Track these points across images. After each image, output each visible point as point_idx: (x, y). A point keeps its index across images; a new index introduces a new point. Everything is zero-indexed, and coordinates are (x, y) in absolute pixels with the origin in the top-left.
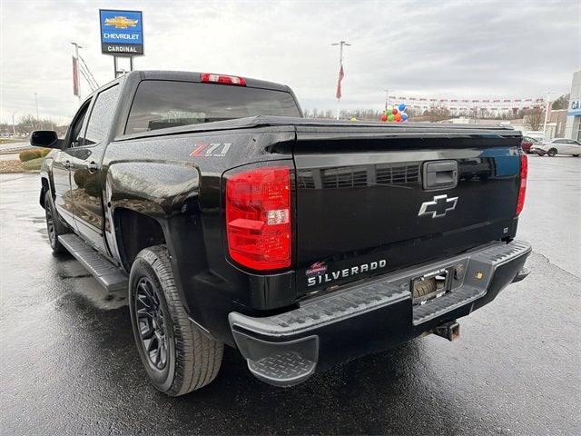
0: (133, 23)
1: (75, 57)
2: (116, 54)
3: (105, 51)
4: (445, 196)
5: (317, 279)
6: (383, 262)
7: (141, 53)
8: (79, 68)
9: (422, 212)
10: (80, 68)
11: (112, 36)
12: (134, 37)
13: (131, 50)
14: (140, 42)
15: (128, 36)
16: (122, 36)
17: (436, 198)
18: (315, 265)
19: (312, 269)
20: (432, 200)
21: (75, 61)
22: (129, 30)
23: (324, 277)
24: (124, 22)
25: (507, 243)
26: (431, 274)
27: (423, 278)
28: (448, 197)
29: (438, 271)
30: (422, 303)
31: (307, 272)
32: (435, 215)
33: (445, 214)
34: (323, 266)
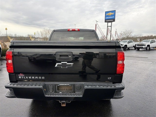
0: (113, 14)
1: (96, 24)
2: (108, 22)
3: (105, 22)
4: (66, 62)
5: (21, 77)
6: (43, 78)
7: (114, 21)
9: (56, 66)
10: (97, 27)
11: (108, 18)
12: (113, 17)
13: (112, 20)
14: (114, 18)
15: (111, 17)
16: (110, 17)
18: (21, 74)
19: (20, 75)
20: (61, 63)
21: (96, 25)
22: (112, 16)
23: (23, 77)
24: (111, 13)
25: (113, 84)
26: (63, 85)
27: (59, 85)
28: (68, 63)
29: (66, 85)
30: (60, 92)
31: (19, 75)
32: (62, 67)
33: (67, 67)
34: (23, 74)
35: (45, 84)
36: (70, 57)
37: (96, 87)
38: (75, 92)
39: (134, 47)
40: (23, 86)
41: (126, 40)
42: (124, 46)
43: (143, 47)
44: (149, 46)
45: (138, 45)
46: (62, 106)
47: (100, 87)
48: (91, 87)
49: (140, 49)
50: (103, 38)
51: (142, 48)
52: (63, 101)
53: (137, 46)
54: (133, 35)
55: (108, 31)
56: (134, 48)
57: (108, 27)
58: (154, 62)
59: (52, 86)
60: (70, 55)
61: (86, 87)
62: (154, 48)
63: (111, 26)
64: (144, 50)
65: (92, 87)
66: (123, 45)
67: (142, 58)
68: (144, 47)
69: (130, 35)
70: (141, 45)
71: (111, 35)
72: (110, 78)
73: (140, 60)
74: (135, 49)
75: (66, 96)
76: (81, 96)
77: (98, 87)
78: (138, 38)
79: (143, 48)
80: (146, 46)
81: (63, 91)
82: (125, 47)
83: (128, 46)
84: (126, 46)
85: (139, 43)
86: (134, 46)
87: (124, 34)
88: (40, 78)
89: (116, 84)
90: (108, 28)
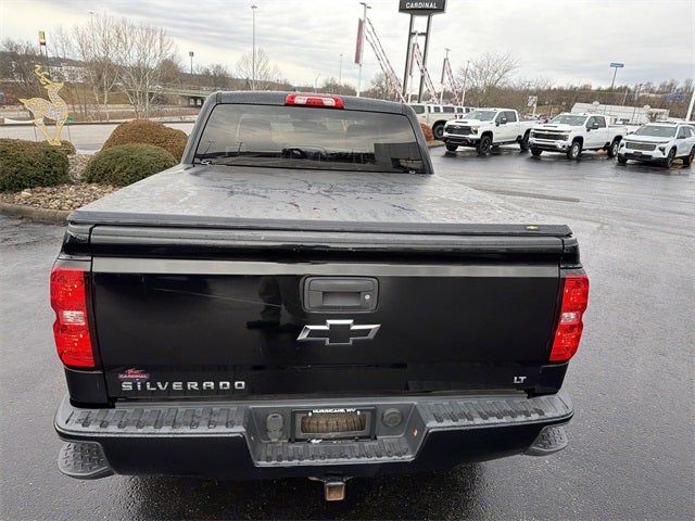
1: (362, 19)
2: (415, 12)
3: (402, 9)
4: (350, 322)
5: (135, 385)
6: (241, 384)
7: (441, 9)
8: (365, 32)
9: (303, 336)
13: (431, 6)
17: (330, 322)
18: (130, 371)
19: (127, 374)
20: (325, 324)
21: (361, 23)
23: (144, 386)
25: (528, 398)
26: (327, 411)
27: (310, 414)
28: (355, 323)
29: (342, 411)
30: (314, 441)
31: (121, 376)
32: (327, 343)
33: (351, 343)
34: (143, 373)
35: (250, 410)
36: (367, 297)
37: (471, 423)
38: (376, 439)
39: (519, 140)
40: (151, 429)
41: (492, 110)
42: (478, 136)
43: (555, 146)
44: (579, 140)
45: (536, 136)
46: (328, 499)
47: (486, 422)
48: (451, 423)
49: (544, 153)
50: (384, 84)
51: (553, 149)
52: (335, 481)
53: (532, 140)
54: (514, 80)
55: (415, 55)
56: (518, 146)
57: (411, 34)
58: (606, 227)
59: (280, 417)
60: (367, 292)
61: (433, 425)
62: (596, 150)
63: (426, 35)
64: (559, 158)
65: (455, 424)
66: (476, 132)
67: (556, 202)
68: (559, 144)
69: (502, 80)
70: (548, 137)
71: (422, 77)
72: (523, 378)
73: (553, 214)
74: (524, 150)
75: (346, 460)
76: (409, 458)
77: (478, 421)
78: (532, 93)
79: (557, 151)
80: (569, 142)
81: (324, 435)
82: (485, 142)
83: (499, 136)
84: (488, 134)
85: (541, 127)
86: (520, 137)
87: (478, 73)
88: (225, 385)
89: (543, 398)
90: (413, 40)
